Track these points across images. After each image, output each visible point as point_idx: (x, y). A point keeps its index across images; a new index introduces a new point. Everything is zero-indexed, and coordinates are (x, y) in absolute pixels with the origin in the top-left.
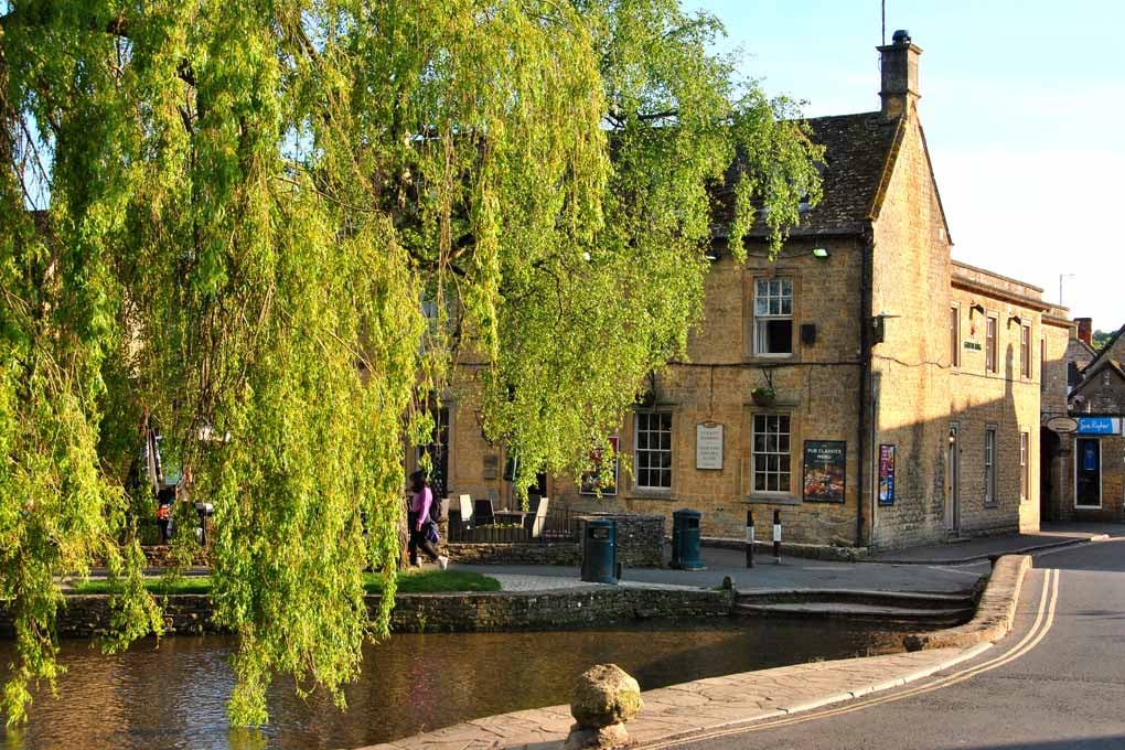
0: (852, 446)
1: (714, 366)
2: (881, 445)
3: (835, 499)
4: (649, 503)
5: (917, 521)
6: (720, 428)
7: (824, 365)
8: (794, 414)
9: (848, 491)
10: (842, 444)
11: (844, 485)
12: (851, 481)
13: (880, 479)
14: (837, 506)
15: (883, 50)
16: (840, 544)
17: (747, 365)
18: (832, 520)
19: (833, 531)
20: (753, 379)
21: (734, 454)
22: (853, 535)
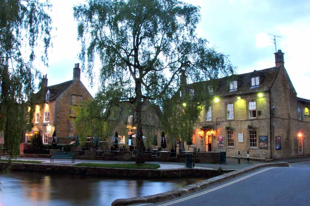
0: (269, 137)
1: (241, 121)
2: (276, 136)
3: (266, 148)
4: (230, 149)
5: (289, 153)
6: (242, 134)
7: (263, 119)
8: (257, 130)
9: (268, 146)
10: (267, 137)
11: (268, 145)
12: (269, 144)
13: (276, 144)
14: (266, 150)
15: (276, 54)
16: (267, 158)
17: (247, 120)
18: (266, 153)
19: (265, 155)
20: (248, 123)
21: (246, 139)
22: (270, 156)
